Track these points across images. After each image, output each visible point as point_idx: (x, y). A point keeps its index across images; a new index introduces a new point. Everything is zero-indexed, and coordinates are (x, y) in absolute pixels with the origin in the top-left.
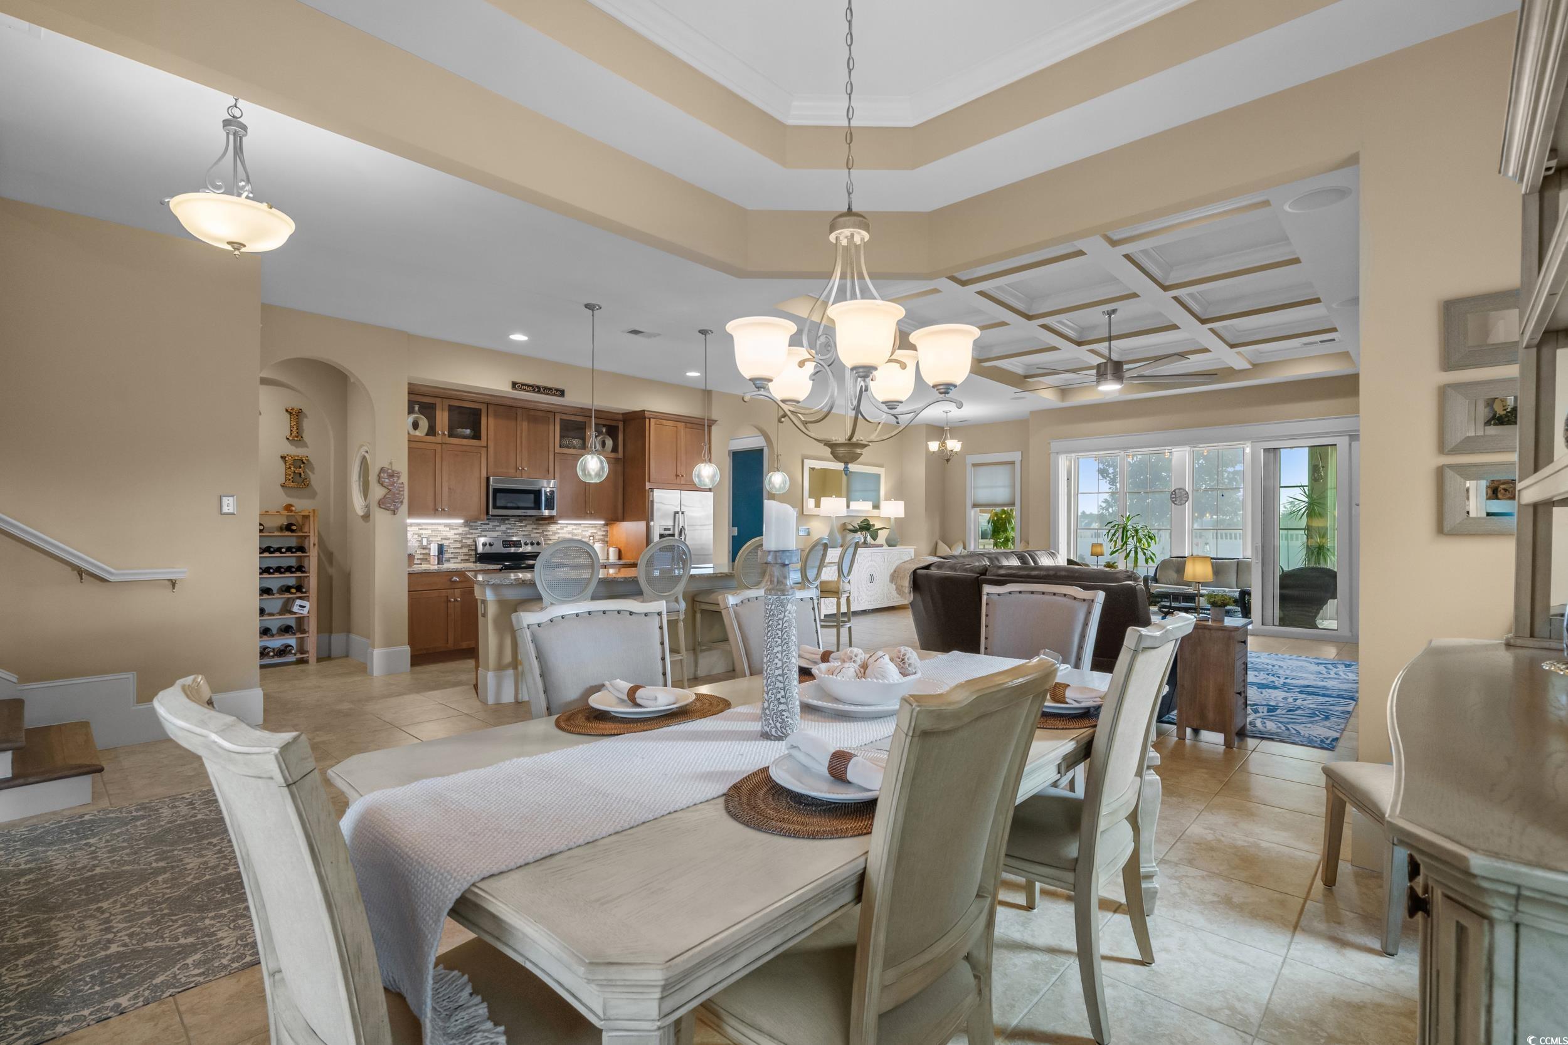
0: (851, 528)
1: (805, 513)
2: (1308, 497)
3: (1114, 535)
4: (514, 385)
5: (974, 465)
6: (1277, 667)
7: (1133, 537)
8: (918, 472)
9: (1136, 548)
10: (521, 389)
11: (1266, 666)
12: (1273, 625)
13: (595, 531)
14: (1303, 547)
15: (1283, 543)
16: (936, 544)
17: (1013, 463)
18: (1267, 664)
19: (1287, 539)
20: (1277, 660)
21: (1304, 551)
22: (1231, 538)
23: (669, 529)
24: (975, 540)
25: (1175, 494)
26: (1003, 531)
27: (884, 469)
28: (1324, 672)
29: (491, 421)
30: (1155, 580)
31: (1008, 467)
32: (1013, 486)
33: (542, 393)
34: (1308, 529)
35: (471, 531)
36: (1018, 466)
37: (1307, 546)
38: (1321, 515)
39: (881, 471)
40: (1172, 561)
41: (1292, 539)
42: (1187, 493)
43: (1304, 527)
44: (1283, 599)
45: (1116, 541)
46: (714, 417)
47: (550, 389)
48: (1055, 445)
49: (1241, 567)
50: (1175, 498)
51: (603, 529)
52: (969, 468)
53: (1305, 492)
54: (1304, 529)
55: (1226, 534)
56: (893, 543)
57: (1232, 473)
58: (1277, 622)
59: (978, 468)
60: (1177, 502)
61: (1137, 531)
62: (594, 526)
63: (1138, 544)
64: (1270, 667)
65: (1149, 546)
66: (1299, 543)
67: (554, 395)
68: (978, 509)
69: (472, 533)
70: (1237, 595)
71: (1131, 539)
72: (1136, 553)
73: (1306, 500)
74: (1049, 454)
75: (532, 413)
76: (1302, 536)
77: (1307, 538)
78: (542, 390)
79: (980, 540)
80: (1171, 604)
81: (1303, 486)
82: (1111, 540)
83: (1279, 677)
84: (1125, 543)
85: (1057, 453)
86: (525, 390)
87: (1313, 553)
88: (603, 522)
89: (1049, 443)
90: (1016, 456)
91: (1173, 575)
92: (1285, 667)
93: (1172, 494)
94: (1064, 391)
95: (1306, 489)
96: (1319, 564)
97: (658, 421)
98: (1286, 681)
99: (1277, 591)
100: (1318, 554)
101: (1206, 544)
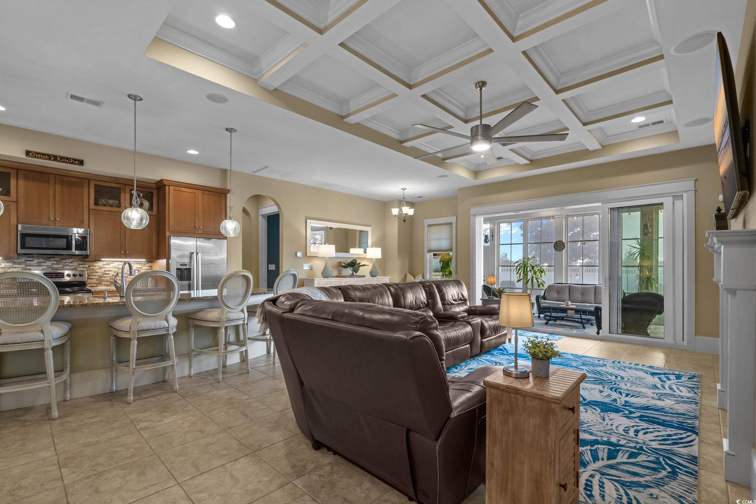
0: (344, 265)
1: (307, 255)
2: (640, 245)
3: (519, 270)
4: (28, 153)
5: (429, 226)
6: (619, 378)
7: (531, 271)
8: (393, 229)
9: (532, 278)
10: (35, 157)
11: (610, 377)
12: (617, 333)
13: (140, 266)
14: (637, 278)
15: (624, 275)
16: (406, 275)
17: (451, 224)
18: (611, 375)
19: (626, 273)
20: (619, 369)
21: (638, 282)
22: (590, 272)
23: (186, 265)
24: (430, 273)
25: (557, 244)
26: (447, 268)
27: (370, 228)
28: (659, 385)
29: (21, 182)
30: (544, 298)
31: (448, 226)
32: (451, 239)
33: (59, 161)
34: (641, 267)
35: (15, 266)
36: (454, 225)
37: (640, 277)
38: (649, 258)
39: (369, 229)
40: (555, 286)
41: (629, 273)
42: (564, 244)
43: (638, 265)
44: (624, 310)
45: (520, 274)
46: (228, 188)
47: (67, 159)
48: (473, 210)
49: (596, 290)
50: (557, 246)
51: (147, 265)
52: (426, 227)
53: (639, 243)
54: (638, 266)
55: (590, 270)
56: (374, 275)
57: (595, 235)
58: (620, 332)
59: (431, 227)
60: (558, 249)
61: (533, 267)
62: (140, 263)
63: (534, 275)
64: (614, 377)
65: (541, 277)
66: (634, 275)
67: (72, 163)
68: (432, 254)
69: (16, 268)
70: (593, 309)
71: (529, 273)
72: (532, 281)
73: (639, 247)
74: (470, 216)
75: (65, 178)
76: (637, 271)
77: (640, 272)
78: (58, 159)
79: (433, 273)
80: (551, 314)
81: (637, 239)
82: (518, 273)
83: (621, 393)
84: (527, 275)
85: (474, 215)
86: (38, 158)
87: (643, 281)
88: (145, 260)
89: (470, 209)
90: (452, 219)
91: (555, 295)
92: (626, 379)
93: (555, 244)
94: (476, 173)
95: (639, 240)
96: (648, 289)
97: (177, 188)
98: (627, 399)
99: (620, 306)
100: (647, 282)
101: (577, 275)
